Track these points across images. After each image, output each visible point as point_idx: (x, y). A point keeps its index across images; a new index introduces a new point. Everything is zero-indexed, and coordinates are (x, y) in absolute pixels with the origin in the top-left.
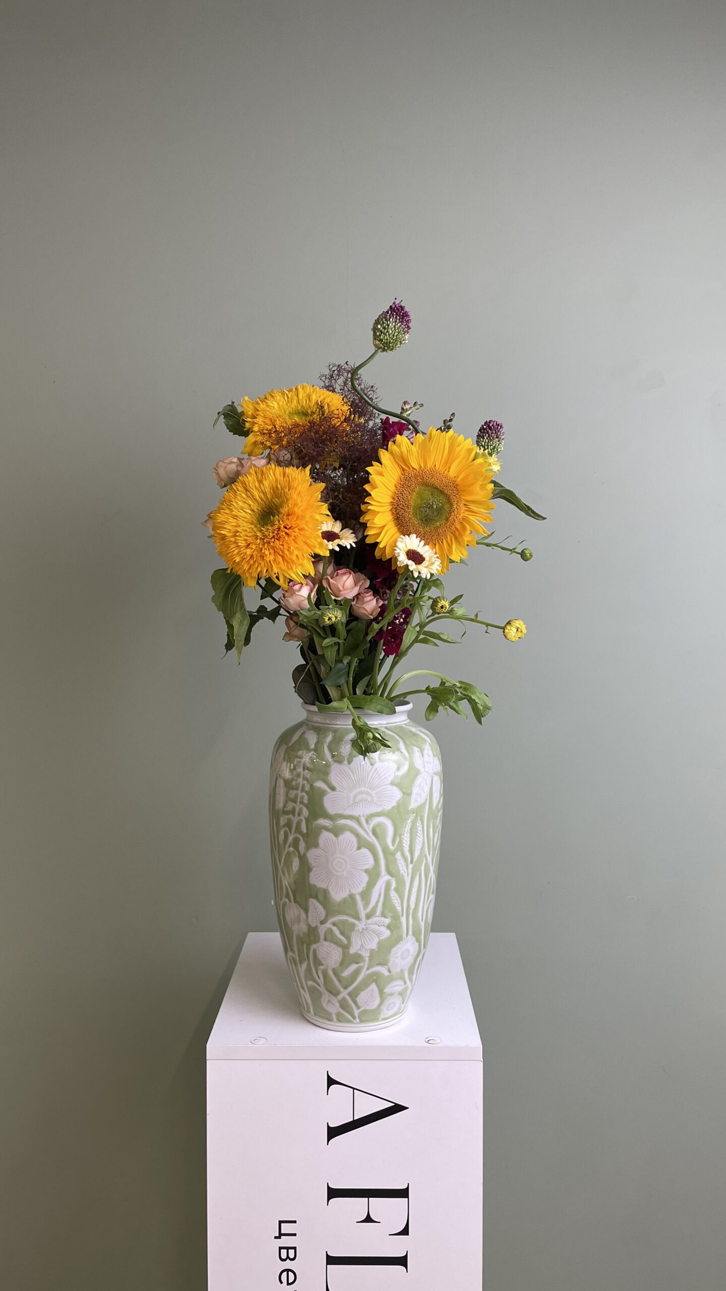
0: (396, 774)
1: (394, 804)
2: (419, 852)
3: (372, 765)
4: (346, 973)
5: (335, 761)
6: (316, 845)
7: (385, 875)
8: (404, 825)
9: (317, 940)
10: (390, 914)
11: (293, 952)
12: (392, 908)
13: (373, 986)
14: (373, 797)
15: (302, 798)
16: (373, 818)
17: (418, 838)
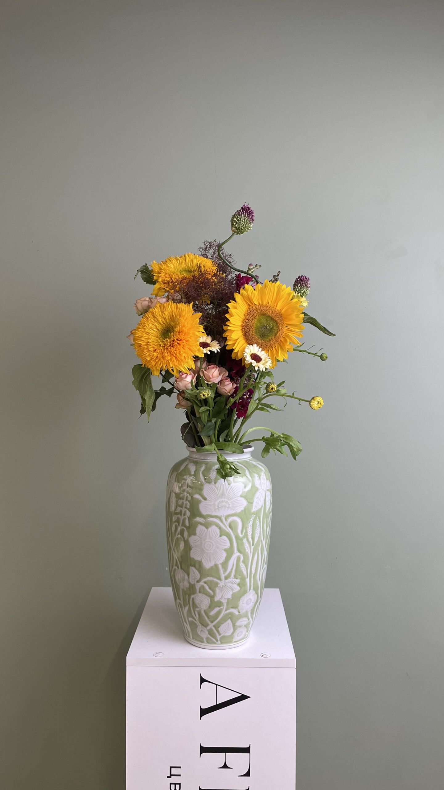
0: (244, 490)
1: (243, 509)
2: (258, 538)
3: (229, 484)
4: (213, 613)
5: (206, 482)
6: (195, 534)
7: (237, 553)
8: (249, 522)
9: (194, 593)
10: (240, 577)
11: (180, 600)
12: (241, 572)
13: (229, 621)
14: (230, 504)
15: (186, 504)
16: (230, 517)
17: (257, 530)
